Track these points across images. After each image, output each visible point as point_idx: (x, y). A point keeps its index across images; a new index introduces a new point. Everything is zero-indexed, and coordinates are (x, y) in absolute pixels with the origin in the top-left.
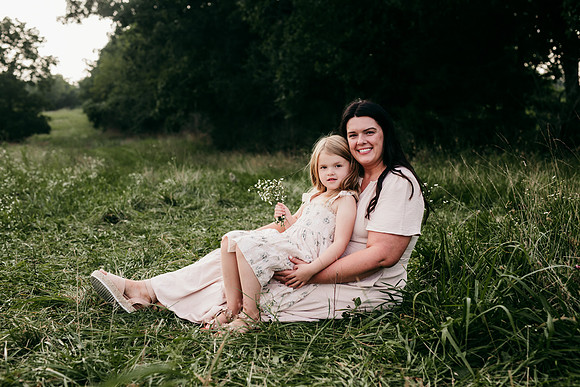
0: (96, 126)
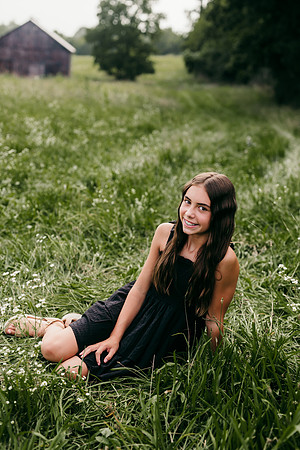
0: (190, 70)
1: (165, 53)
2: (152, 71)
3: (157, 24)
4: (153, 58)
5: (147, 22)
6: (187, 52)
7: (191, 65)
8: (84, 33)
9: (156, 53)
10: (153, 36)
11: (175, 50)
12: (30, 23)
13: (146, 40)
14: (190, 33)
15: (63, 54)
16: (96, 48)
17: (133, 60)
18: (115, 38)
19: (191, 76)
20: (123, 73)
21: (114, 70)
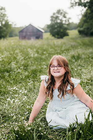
0: (80, 34)
1: (72, 29)
2: (68, 35)
3: (68, 21)
4: (68, 31)
5: (65, 21)
6: (79, 28)
7: (80, 32)
8: (46, 26)
9: (69, 30)
10: (67, 25)
11: (75, 28)
12: (30, 25)
13: (66, 26)
14: (79, 23)
15: (41, 33)
16: (50, 30)
17: (62, 32)
18: (56, 26)
19: (80, 36)
20: (59, 37)
21: (56, 36)
